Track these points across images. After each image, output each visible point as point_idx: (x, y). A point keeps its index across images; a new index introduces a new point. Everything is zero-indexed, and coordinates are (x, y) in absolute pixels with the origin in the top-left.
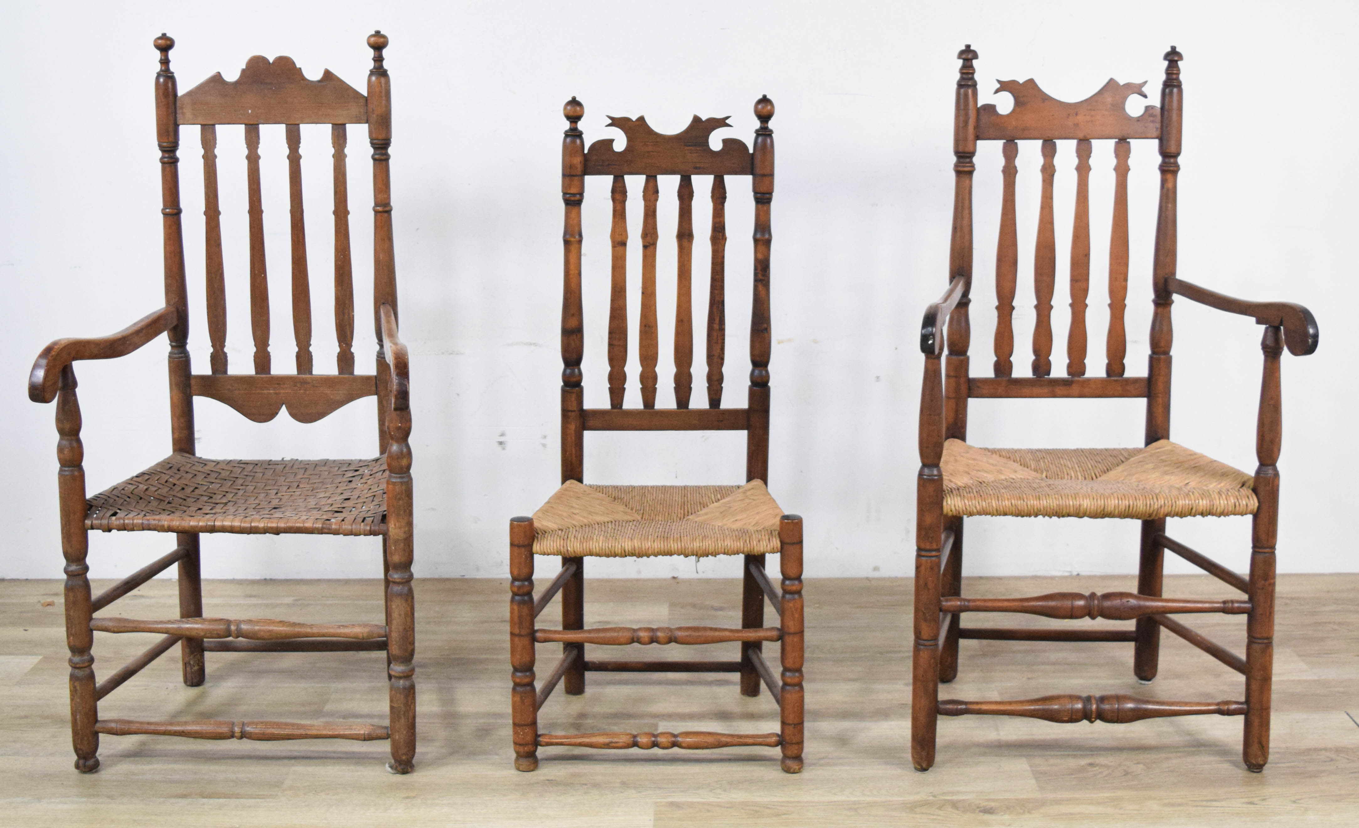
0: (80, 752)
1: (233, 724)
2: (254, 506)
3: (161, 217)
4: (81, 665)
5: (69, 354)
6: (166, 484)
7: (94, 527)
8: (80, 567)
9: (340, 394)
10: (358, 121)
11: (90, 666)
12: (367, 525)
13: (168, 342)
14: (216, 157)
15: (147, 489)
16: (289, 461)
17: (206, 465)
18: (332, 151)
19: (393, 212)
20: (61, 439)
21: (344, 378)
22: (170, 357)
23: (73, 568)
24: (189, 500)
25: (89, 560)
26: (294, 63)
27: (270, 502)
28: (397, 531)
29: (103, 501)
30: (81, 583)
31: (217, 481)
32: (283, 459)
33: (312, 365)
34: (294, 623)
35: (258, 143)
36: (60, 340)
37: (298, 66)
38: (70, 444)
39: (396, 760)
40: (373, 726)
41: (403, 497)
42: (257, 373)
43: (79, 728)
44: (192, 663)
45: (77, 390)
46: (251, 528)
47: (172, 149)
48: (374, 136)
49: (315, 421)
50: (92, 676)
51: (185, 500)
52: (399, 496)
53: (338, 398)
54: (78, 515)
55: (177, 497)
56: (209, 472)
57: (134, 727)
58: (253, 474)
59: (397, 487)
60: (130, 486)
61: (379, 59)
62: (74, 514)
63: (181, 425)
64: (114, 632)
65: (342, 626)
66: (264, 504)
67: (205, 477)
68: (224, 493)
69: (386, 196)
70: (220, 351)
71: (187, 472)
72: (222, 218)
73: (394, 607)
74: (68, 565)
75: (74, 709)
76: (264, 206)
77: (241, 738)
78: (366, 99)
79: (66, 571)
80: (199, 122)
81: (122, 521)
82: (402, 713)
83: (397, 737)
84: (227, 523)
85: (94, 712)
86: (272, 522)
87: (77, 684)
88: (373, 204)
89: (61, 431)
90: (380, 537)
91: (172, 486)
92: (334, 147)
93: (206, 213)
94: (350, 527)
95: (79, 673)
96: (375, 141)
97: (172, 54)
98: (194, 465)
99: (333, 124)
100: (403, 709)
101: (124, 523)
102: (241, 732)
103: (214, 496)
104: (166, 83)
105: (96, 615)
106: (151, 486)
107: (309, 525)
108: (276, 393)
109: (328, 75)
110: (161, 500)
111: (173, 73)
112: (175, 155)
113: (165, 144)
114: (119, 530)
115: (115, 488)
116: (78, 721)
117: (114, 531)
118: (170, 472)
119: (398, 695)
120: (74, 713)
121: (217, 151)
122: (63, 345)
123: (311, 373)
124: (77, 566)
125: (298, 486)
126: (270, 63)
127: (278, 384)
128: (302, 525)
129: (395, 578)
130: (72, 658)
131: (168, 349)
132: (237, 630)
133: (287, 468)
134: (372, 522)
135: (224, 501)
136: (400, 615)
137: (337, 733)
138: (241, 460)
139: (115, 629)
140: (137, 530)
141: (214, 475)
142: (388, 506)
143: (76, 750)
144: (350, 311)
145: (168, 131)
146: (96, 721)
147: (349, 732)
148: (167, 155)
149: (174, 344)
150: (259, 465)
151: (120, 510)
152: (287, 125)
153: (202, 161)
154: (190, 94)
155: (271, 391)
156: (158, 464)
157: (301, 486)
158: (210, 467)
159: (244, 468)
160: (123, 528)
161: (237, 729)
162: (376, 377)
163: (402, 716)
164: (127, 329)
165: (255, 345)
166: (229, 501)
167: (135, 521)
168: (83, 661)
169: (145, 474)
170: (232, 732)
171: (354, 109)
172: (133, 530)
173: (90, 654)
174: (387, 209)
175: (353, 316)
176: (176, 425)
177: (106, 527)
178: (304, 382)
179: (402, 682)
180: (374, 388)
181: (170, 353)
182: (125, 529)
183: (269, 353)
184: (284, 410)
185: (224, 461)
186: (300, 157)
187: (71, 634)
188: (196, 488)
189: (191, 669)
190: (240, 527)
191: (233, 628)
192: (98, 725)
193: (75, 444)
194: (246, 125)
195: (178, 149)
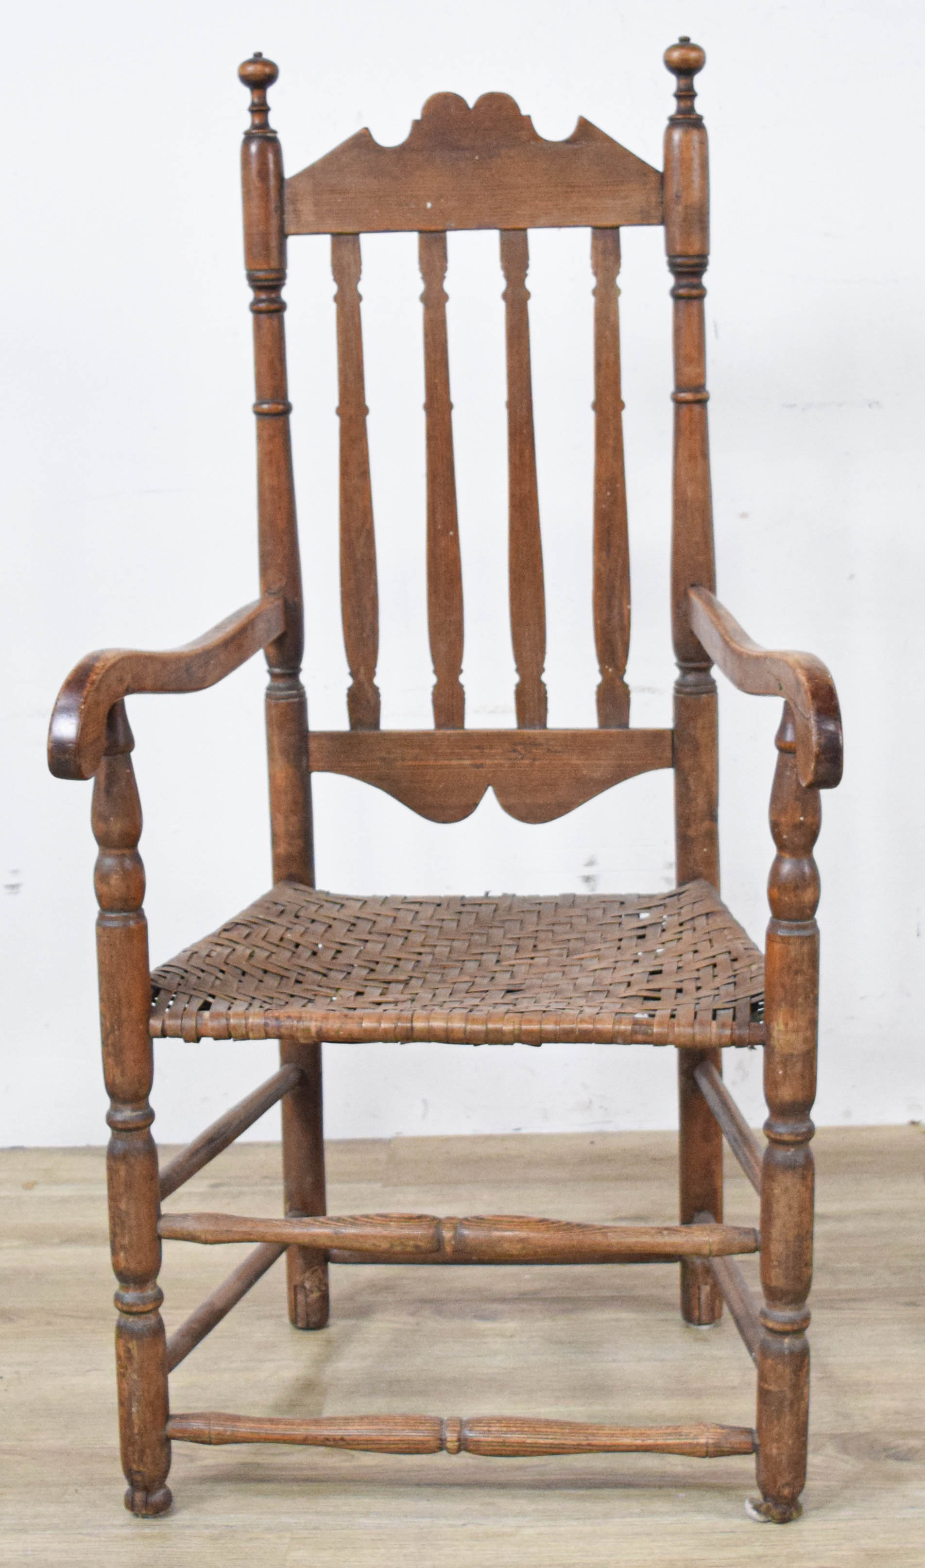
0: (138, 1478)
1: (441, 1422)
2: (465, 986)
3: (251, 421)
4: (140, 1308)
5: (121, 680)
6: (281, 944)
7: (168, 1032)
8: (140, 1113)
9: (603, 764)
10: (644, 220)
11: (156, 1309)
12: (723, 1026)
13: (265, 666)
14: (360, 298)
15: (251, 956)
16: (499, 898)
17: (342, 906)
18: (592, 282)
19: (710, 404)
20: (102, 855)
21: (611, 735)
22: (268, 696)
23: (127, 1114)
24: (332, 974)
25: (155, 1100)
26: (515, 107)
27: (493, 978)
28: (792, 1037)
29: (178, 979)
30: (139, 1144)
31: (374, 937)
32: (487, 894)
33: (546, 710)
34: (568, 1224)
35: (444, 269)
36: (103, 652)
37: (524, 112)
38: (122, 864)
39: (766, 1496)
40: (723, 1427)
41: (804, 967)
42: (438, 725)
43: (136, 1431)
44: (307, 1285)
45: (134, 755)
46: (487, 1032)
47: (274, 283)
48: (678, 248)
49: (552, 818)
50: (159, 1329)
51: (325, 975)
52: (795, 967)
53: (597, 775)
54: (136, 1011)
55: (308, 969)
56: (353, 920)
57: (243, 1429)
58: (439, 924)
59: (792, 948)
60: (219, 949)
61: (686, 95)
62: (130, 1007)
63: (291, 828)
64: (206, 1242)
65: (666, 1229)
66: (483, 983)
67: (349, 930)
68: (394, 962)
69: (698, 370)
70: (366, 685)
71: (313, 921)
72: (371, 421)
73: (776, 1191)
74: (114, 1109)
75: (126, 1393)
76: (455, 396)
77: (459, 1450)
78: (662, 177)
79: (111, 1122)
80: (328, 230)
81: (223, 1022)
82: (787, 1403)
83: (775, 1451)
84: (438, 1024)
85: (163, 1396)
86: (530, 1022)
87: (133, 1345)
88: (670, 387)
89: (103, 840)
90: (760, 1049)
91: (294, 949)
92: (596, 274)
93: (340, 411)
94: (689, 1030)
95: (137, 1323)
96: (679, 260)
97: (273, 94)
98: (321, 906)
99: (595, 228)
100: (789, 1395)
101: (228, 1025)
102: (459, 1440)
103: (378, 968)
104: (262, 153)
105: (167, 1206)
106: (257, 950)
107: (607, 1026)
108: (477, 766)
109: (585, 129)
110: (282, 977)
111: (275, 132)
112: (279, 297)
113: (261, 275)
114: (217, 1038)
115: (193, 953)
116: (135, 1418)
117: (205, 1041)
118: (283, 921)
119: (780, 1367)
120: (124, 1402)
121: (362, 287)
122: (112, 662)
123: (544, 725)
124: (133, 1110)
125: (535, 946)
126: (469, 108)
127: (478, 747)
128: (590, 1026)
129: (781, 1134)
130: (122, 1293)
131: (266, 680)
132: (454, 1237)
133: (500, 912)
134: (734, 1018)
135: (403, 977)
136: (790, 1208)
137: (650, 1442)
138: (405, 898)
139: (210, 1237)
140: (255, 1039)
141: (365, 926)
142: (769, 984)
143: (129, 1473)
144: (624, 602)
145: (267, 248)
146: (167, 1417)
147: (677, 1441)
148: (263, 296)
149: (277, 670)
150: (444, 906)
151: (213, 997)
152: (503, 230)
153: (332, 308)
154: (310, 173)
155: (467, 762)
156: (255, 906)
157: (541, 946)
158: (353, 909)
159: (417, 912)
160: (226, 1035)
161: (451, 1437)
162: (673, 732)
163: (786, 1410)
164: (206, 636)
165: (436, 672)
166: (411, 977)
167: (251, 1021)
168: (144, 1301)
169: (237, 924)
170: (441, 1440)
171: (638, 198)
172: (245, 1037)
173: (155, 1285)
174: (699, 396)
175: (629, 611)
176: (281, 829)
177: (193, 1033)
178: (531, 743)
179: (787, 1341)
180: (668, 754)
181: (269, 688)
182: (229, 1037)
183: (461, 687)
184: (489, 800)
185: (374, 899)
186: (527, 295)
187: (123, 1247)
188: (339, 952)
189: (306, 1296)
190: (465, 1031)
191: (447, 1234)
192: (171, 1426)
193: (128, 863)
194: (421, 232)
195: (283, 285)
